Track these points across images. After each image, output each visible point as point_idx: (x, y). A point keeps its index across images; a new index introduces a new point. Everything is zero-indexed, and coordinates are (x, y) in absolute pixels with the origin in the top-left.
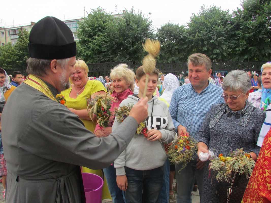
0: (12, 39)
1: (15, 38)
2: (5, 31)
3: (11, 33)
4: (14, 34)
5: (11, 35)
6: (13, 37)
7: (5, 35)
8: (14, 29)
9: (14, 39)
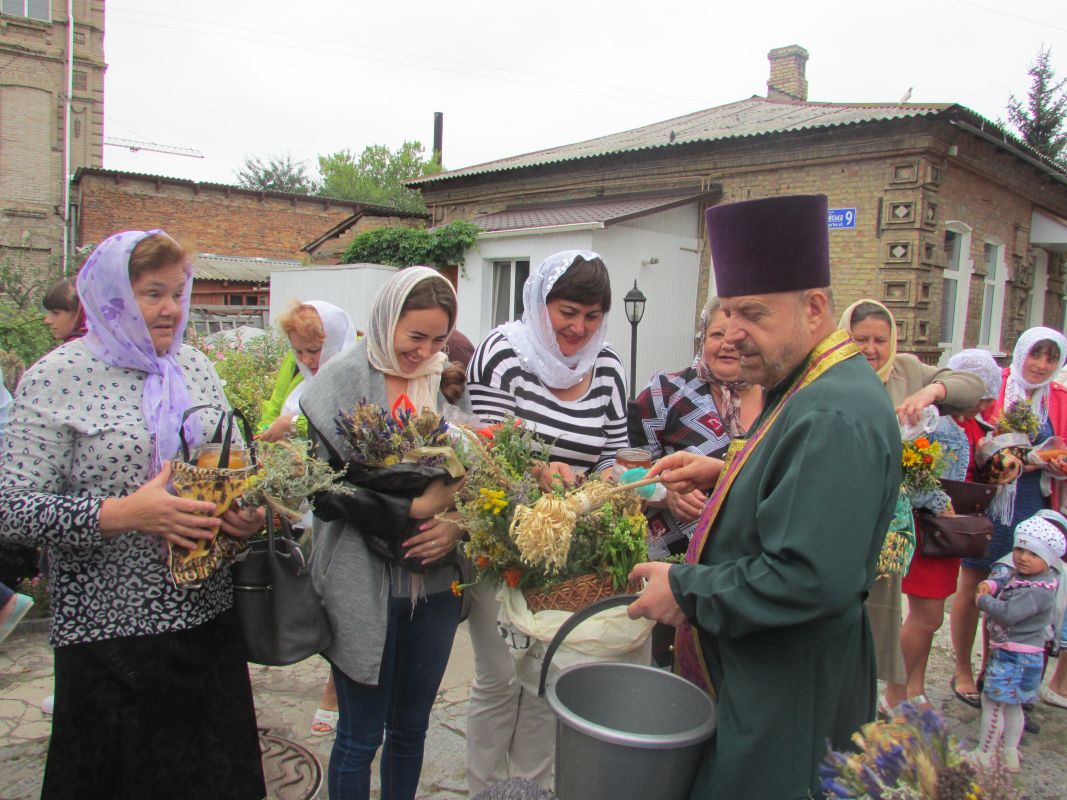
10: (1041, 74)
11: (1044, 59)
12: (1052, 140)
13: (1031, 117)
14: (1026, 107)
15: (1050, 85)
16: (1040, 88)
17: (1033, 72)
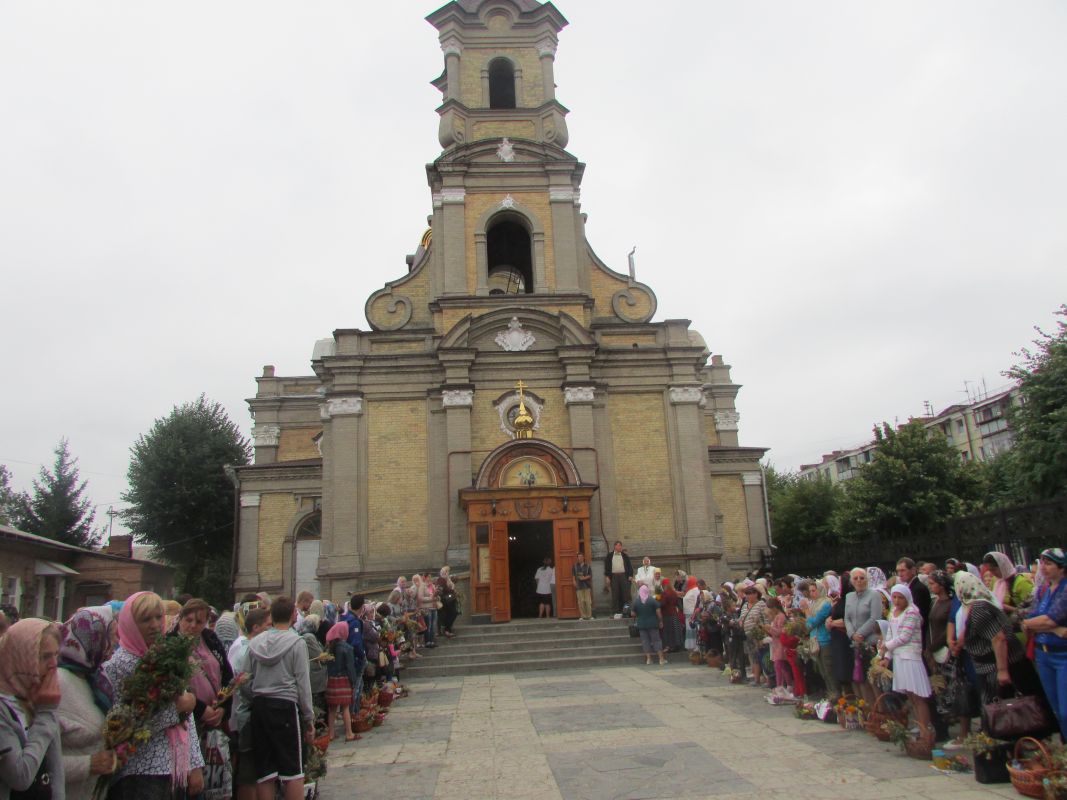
0: (984, 437)
1: (992, 432)
2: (964, 415)
3: (980, 417)
4: (989, 418)
5: (982, 424)
6: (985, 430)
7: (965, 427)
8: (985, 406)
9: (989, 436)
10: (62, 454)
11: (64, 445)
12: (69, 494)
13: (56, 479)
14: (53, 473)
15: (68, 461)
16: (62, 461)
17: (57, 452)
